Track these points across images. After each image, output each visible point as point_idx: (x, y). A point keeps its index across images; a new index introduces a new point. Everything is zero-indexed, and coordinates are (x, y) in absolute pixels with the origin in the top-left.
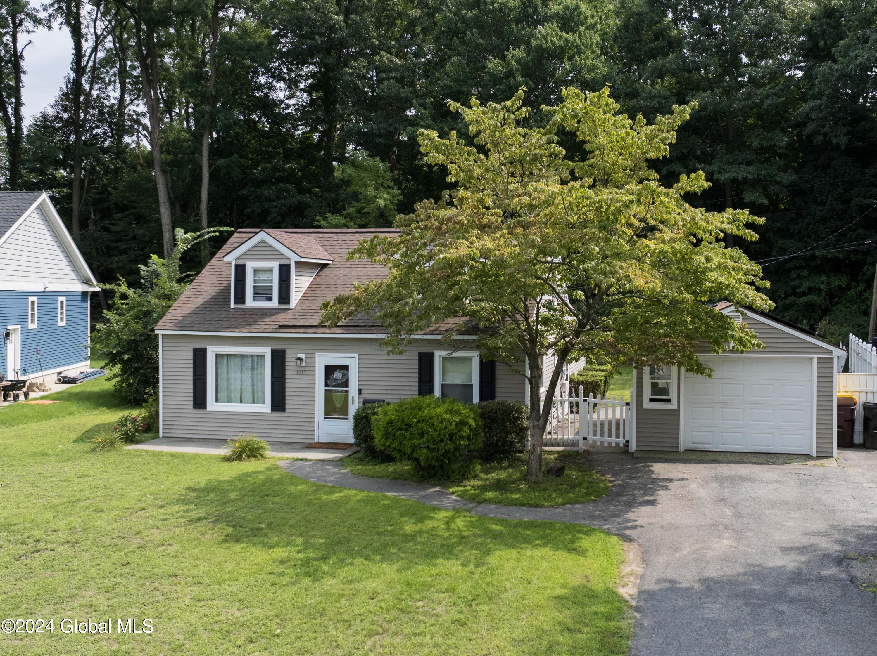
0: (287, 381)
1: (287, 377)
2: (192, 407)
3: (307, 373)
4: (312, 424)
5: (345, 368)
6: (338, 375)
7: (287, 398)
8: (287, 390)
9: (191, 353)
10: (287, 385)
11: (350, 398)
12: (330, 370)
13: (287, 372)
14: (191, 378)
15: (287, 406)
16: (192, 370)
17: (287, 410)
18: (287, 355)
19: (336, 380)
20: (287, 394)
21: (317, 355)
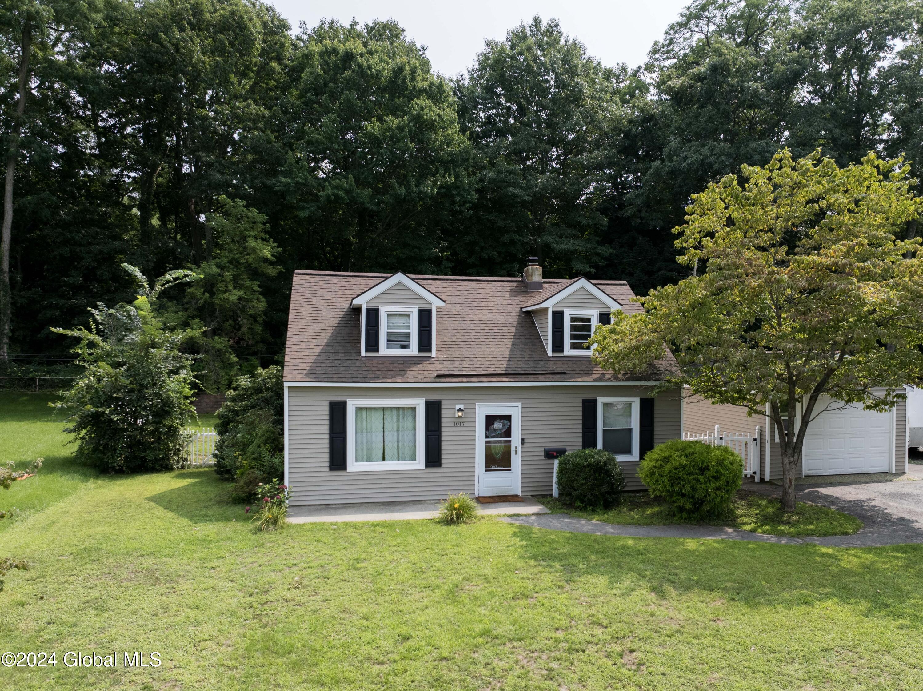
0: (443, 434)
1: (443, 429)
2: (328, 469)
3: (465, 424)
4: (472, 478)
5: (508, 418)
6: (498, 425)
7: (443, 452)
8: (443, 443)
9: (327, 408)
10: (443, 438)
11: (513, 449)
12: (490, 420)
13: (443, 425)
14: (327, 436)
15: (443, 461)
16: (327, 427)
17: (443, 466)
18: (443, 407)
19: (496, 430)
20: (443, 447)
21: (478, 405)
